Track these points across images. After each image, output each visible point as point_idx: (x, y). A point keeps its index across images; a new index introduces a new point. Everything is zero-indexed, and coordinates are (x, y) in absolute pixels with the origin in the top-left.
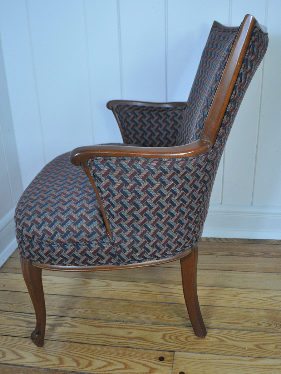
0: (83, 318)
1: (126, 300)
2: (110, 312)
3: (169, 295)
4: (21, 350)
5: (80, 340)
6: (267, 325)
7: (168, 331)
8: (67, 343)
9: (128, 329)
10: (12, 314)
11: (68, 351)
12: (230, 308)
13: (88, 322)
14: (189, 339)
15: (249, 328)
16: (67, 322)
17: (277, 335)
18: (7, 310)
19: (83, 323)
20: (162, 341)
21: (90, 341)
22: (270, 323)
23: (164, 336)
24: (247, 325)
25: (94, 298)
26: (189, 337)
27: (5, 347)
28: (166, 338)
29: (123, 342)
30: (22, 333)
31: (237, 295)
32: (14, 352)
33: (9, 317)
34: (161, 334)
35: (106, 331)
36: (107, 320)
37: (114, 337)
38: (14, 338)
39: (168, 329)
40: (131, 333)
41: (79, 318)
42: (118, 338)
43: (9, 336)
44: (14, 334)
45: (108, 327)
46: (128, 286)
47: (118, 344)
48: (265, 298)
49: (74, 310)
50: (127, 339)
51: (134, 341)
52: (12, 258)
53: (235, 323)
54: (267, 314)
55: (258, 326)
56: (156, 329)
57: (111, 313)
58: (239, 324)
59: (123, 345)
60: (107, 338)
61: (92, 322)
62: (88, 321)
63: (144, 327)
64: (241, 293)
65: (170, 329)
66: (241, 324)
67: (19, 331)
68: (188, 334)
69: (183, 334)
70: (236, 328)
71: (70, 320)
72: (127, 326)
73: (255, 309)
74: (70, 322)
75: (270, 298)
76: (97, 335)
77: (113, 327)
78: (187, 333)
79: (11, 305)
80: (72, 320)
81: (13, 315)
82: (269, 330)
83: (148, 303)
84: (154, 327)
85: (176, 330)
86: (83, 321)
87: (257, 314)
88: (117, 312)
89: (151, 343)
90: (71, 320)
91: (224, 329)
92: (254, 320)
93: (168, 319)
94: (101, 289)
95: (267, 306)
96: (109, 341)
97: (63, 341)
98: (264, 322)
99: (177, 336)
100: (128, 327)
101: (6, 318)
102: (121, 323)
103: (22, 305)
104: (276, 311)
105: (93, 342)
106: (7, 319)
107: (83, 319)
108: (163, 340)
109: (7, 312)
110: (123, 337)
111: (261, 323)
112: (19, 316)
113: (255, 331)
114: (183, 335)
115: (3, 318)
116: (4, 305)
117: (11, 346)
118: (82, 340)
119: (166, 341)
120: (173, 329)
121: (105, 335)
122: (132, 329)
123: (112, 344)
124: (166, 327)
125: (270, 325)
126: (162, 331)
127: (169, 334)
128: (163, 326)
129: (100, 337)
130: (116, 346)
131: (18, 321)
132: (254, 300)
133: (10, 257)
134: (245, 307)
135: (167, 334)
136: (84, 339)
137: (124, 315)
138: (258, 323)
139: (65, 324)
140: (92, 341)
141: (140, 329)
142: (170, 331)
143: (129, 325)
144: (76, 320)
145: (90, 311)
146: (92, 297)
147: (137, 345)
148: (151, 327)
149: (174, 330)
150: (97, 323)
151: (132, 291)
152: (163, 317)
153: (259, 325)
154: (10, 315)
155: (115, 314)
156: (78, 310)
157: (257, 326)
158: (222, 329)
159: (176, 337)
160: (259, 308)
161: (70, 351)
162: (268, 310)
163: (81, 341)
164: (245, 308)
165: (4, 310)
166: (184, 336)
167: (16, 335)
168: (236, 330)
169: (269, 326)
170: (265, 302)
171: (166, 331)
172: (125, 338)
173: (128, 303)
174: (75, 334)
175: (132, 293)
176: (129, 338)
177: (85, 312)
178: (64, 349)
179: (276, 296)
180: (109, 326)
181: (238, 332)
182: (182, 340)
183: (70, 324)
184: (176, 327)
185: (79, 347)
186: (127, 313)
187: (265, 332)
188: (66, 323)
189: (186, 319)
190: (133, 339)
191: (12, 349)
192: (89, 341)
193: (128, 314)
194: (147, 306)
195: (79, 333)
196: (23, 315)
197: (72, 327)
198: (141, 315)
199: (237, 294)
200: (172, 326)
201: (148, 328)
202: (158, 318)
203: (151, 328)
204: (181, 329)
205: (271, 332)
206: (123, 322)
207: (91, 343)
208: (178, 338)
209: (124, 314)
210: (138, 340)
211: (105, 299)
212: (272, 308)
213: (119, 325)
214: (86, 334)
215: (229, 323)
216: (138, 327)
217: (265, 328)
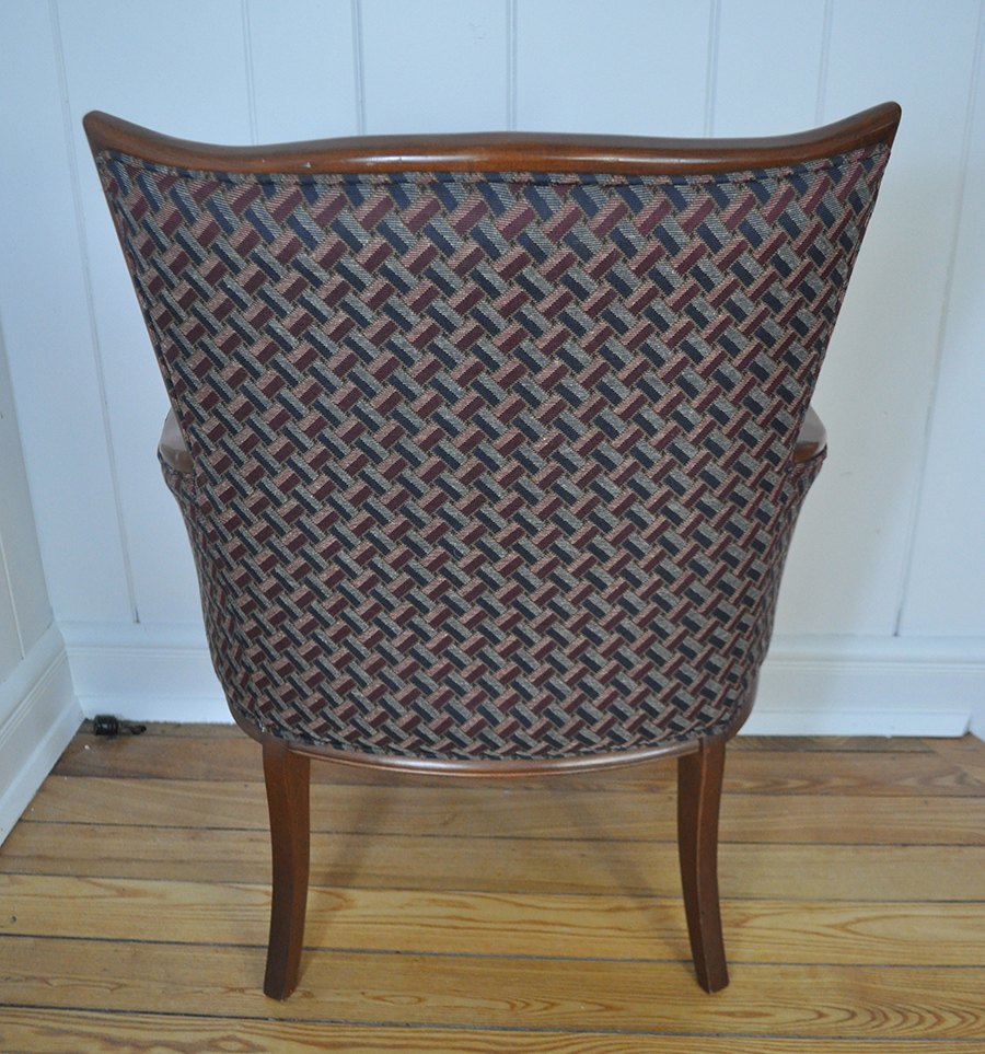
0: (281, 1020)
2: (363, 993)
3: (540, 931)
6: (844, 1015)
9: (424, 1048)
10: (52, 1014)
13: (297, 1031)
15: (791, 1029)
16: (230, 1033)
17: (877, 1045)
18: (32, 1004)
19: (280, 1035)
22: (851, 1008)
24: (785, 1017)
31: (744, 921)
33: (42, 1027)
36: (356, 1024)
39: (547, 1043)
41: (266, 1019)
45: (363, 1045)
46: (409, 905)
48: (828, 926)
49: (248, 992)
52: (28, 821)
53: (748, 1012)
54: (840, 980)
55: (819, 1021)
56: (511, 1045)
57: (368, 998)
58: (760, 1015)
61: (312, 1030)
62: (296, 1028)
63: (473, 1040)
64: (756, 916)
65: (555, 1042)
66: (766, 1015)
70: (753, 1028)
71: (238, 1028)
72: (421, 1038)
73: (803, 965)
74: (239, 1035)
75: (843, 927)
77: (376, 1046)
79: (45, 985)
80: (244, 1026)
81: (53, 1017)
82: (853, 1033)
84: (504, 1039)
85: (573, 1044)
86: (277, 1028)
87: (809, 980)
88: (386, 993)
90: (243, 1029)
92: (806, 1000)
93: (546, 1009)
95: (838, 952)
98: (833, 1005)
100: (424, 1043)
101: (34, 1029)
102: (400, 1029)
103: (79, 983)
104: (866, 970)
106: (37, 1033)
107: (280, 1023)
109: (33, 1010)
111: (824, 1010)
112: (75, 1020)
113: (809, 1037)
115: (24, 1030)
116: (21, 984)
120: (564, 1043)
122: (437, 1048)
124: (542, 1036)
125: (853, 1015)
126: (532, 1051)
128: (532, 1033)
131: (72, 1039)
132: (797, 936)
133: (20, 820)
134: (773, 959)
137: (411, 1003)
138: (818, 1009)
139: (226, 1043)
141: (464, 1049)
142: (553, 1049)
143: (426, 1035)
144: (260, 1025)
148: (495, 1038)
149: (567, 1045)
150: (324, 1033)
152: (528, 1005)
153: (821, 1015)
154: (45, 1019)
155: (378, 1002)
157: (815, 1019)
158: (710, 1036)
160: (814, 961)
164: (773, 964)
165: (24, 1003)
168: (752, 1035)
170: (829, 939)
173: (415, 964)
179: (859, 921)
180: (364, 1041)
181: (758, 1042)
183: (240, 1041)
184: (571, 1036)
186: (418, 994)
187: (840, 1038)
188: (229, 1039)
193: (420, 1000)
196: (85, 1017)
198: (458, 1001)
199: (743, 918)
200: (561, 1032)
201: (487, 1041)
202: (513, 1006)
204: (589, 1042)
205: (858, 1038)
206: (408, 1025)
209: (408, 999)
212: (852, 958)
213: (397, 1038)
215: (731, 1014)
216: (455, 1040)
217: (840, 1024)
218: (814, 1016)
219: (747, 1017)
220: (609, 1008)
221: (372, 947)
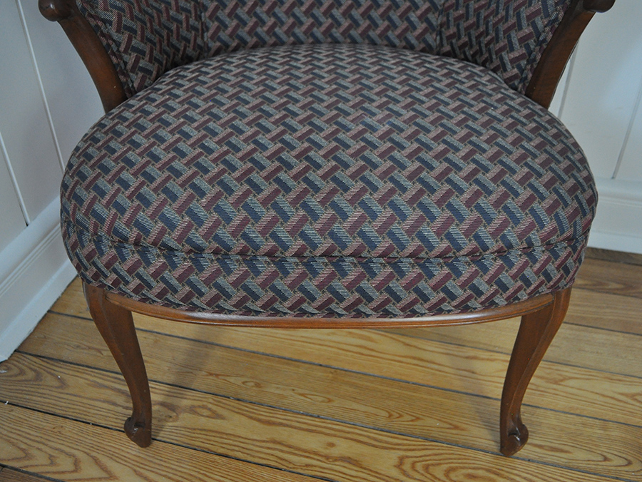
0: (238, 400)
1: (326, 366)
2: (293, 390)
3: (417, 365)
4: (111, 458)
5: (228, 449)
6: (623, 462)
7: (410, 450)
8: (201, 454)
9: (328, 435)
11: (202, 472)
12: (545, 411)
13: (246, 409)
14: (453, 476)
15: (583, 465)
16: (205, 403)
18: (90, 365)
19: (237, 410)
20: (395, 473)
21: (248, 454)
22: (629, 458)
23: (401, 459)
24: (580, 456)
25: (263, 354)
26: (453, 469)
27: (80, 448)
28: (404, 467)
29: (315, 466)
30: (114, 420)
32: (96, 461)
34: (394, 456)
35: (282, 434)
36: (285, 410)
37: (296, 452)
38: (99, 430)
39: (410, 445)
40: (332, 445)
41: (229, 398)
42: (307, 454)
43: (89, 423)
44: (101, 421)
45: (287, 426)
47: (305, 468)
49: (220, 377)
50: (323, 459)
51: (338, 466)
53: (555, 448)
54: (623, 435)
55: (604, 463)
56: (387, 442)
57: (296, 393)
58: (562, 451)
59: (313, 473)
60: (282, 451)
61: (256, 410)
62: (247, 407)
63: (361, 435)
64: (570, 378)
65: (414, 445)
66: (566, 452)
67: (109, 415)
68: (452, 463)
69: (442, 462)
70: (555, 460)
71: (211, 401)
72: (325, 427)
73: (600, 420)
74: (210, 406)
75: (633, 396)
76: (264, 441)
77: (295, 428)
78: (451, 461)
80: (215, 400)
82: (627, 477)
83: (372, 378)
84: (380, 437)
85: (427, 449)
86: (236, 405)
87: (602, 432)
88: (307, 392)
89: (373, 476)
90: (213, 402)
91: (529, 460)
92: (596, 445)
93: (412, 421)
94: (278, 336)
95: (625, 414)
96: (286, 458)
97: (195, 449)
98: (615, 453)
99: (428, 465)
100: (328, 431)
101: (87, 381)
102: (313, 419)
105: (254, 457)
106: (88, 384)
107: (237, 402)
108: (397, 470)
110: (315, 453)
111: (609, 456)
113: (595, 474)
114: (440, 464)
117: (92, 447)
118: (232, 450)
119: (404, 473)
120: (420, 447)
121: (280, 443)
122: (335, 436)
123: (291, 466)
124: (407, 440)
125: (630, 463)
126: (398, 449)
127: (412, 457)
128: (401, 436)
129: (269, 448)
130: (300, 474)
134: (578, 412)
135: (407, 457)
136: (237, 448)
137: (323, 402)
138: (605, 454)
139: (201, 409)
140: (251, 456)
141: (352, 439)
142: (413, 450)
143: (330, 426)
144: (224, 401)
145: (252, 384)
146: (258, 353)
147: (344, 476)
149: (424, 449)
150: (264, 413)
151: (341, 346)
152: (401, 416)
153: (606, 459)
155: (302, 398)
156: (228, 378)
157: (600, 461)
158: (523, 460)
159: (427, 468)
160: (607, 418)
161: (207, 474)
162: (626, 424)
163: (230, 453)
164: (578, 415)
166: (442, 466)
167: (103, 423)
168: (553, 465)
169: (626, 465)
170: (622, 404)
171: (405, 450)
172: (320, 455)
173: (331, 375)
174: (218, 435)
175: (341, 352)
176: (327, 457)
177: (242, 385)
178: (196, 468)
180: (288, 423)
181: (558, 471)
182: (438, 476)
183: (210, 409)
184: (427, 444)
185: (224, 465)
186: (328, 396)
187: (617, 478)
188: (204, 407)
189: (451, 426)
190: (336, 460)
191: (94, 454)
192: (245, 455)
193: (330, 401)
194: (369, 384)
195: (227, 434)
197: (213, 418)
198: (355, 406)
200: (420, 440)
201: (369, 437)
202: (390, 415)
203: (375, 440)
204: (439, 449)
206: (318, 417)
207: (250, 459)
208: (431, 469)
209: (320, 399)
210: (346, 465)
211: (285, 358)
214: (242, 438)
215: (540, 447)
216: (349, 433)
217: (619, 468)
218: (600, 458)
219: (552, 451)
220: (456, 427)
221: (304, 359)
